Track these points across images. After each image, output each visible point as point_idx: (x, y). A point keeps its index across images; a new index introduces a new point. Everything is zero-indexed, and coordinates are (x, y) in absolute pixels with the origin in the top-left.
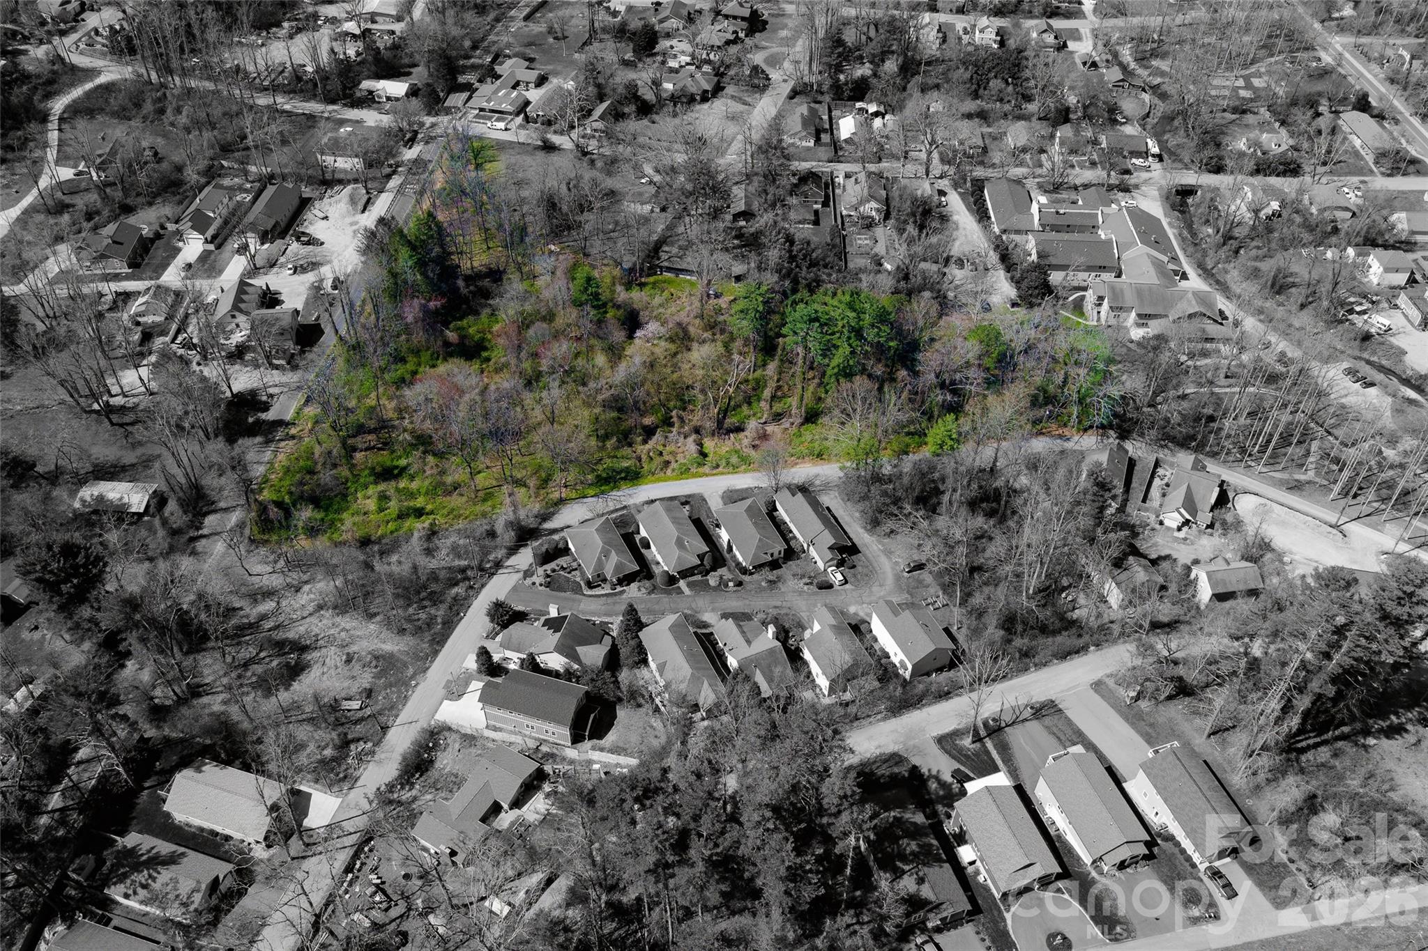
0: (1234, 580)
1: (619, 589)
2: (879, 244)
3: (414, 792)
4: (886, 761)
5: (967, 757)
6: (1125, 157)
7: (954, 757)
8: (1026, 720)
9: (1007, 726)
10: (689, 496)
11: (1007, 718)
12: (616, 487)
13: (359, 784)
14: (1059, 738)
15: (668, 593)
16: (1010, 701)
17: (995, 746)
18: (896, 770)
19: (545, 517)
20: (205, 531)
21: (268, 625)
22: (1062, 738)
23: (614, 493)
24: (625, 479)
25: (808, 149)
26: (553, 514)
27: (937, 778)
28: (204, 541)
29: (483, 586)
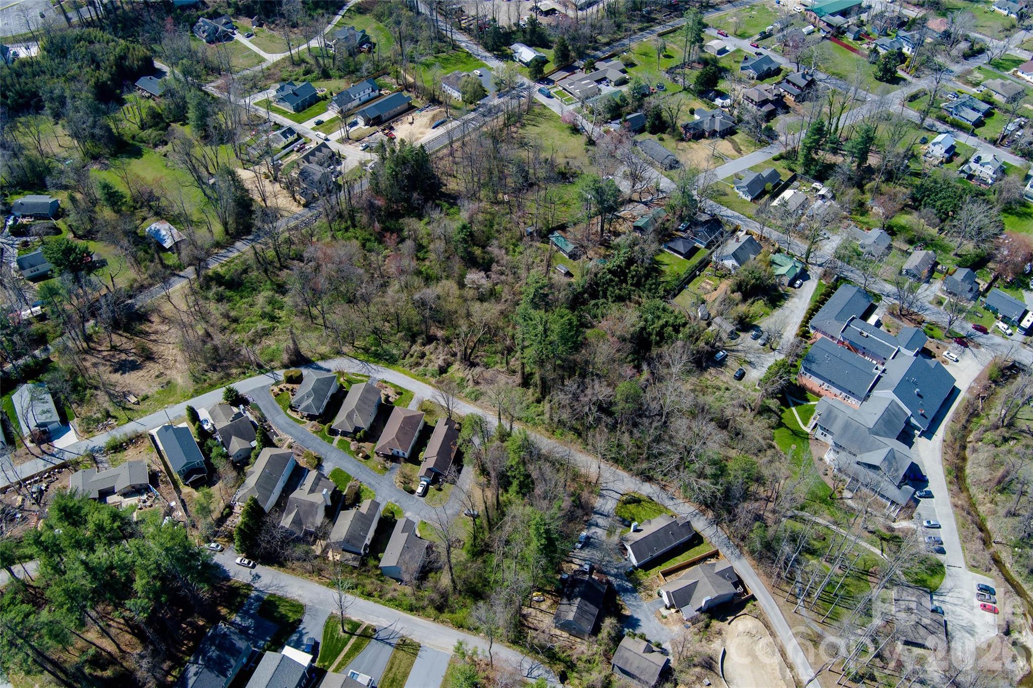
0: (636, 664)
1: (305, 420)
2: (715, 293)
3: (104, 459)
4: (293, 606)
5: (332, 637)
6: (997, 318)
7: (326, 632)
8: (390, 644)
9: (376, 639)
10: (407, 391)
11: (382, 635)
12: (377, 363)
13: (92, 439)
14: (391, 668)
15: (324, 438)
16: (398, 627)
17: (354, 643)
18: (290, 614)
19: (323, 357)
20: (182, 274)
21: (153, 337)
22: (393, 670)
23: (372, 365)
24: (387, 360)
25: (744, 202)
26: (330, 358)
27: (301, 635)
28: (177, 278)
29: (250, 376)
